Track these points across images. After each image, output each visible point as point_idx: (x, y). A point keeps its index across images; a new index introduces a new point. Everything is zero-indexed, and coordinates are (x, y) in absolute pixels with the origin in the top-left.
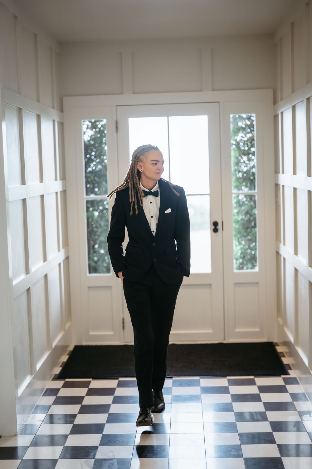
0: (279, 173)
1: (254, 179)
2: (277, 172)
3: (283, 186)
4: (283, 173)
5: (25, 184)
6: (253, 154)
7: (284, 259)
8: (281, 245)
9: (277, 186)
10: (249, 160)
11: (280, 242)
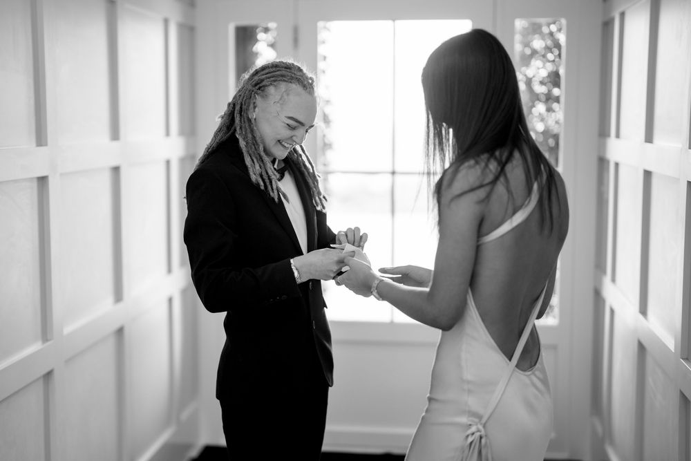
0: (609, 135)
1: (557, 144)
2: (603, 133)
3: (617, 165)
4: (618, 136)
5: (46, 145)
6: (557, 100)
7: (612, 311)
8: (607, 280)
9: (602, 162)
10: (549, 110)
11: (604, 272)
